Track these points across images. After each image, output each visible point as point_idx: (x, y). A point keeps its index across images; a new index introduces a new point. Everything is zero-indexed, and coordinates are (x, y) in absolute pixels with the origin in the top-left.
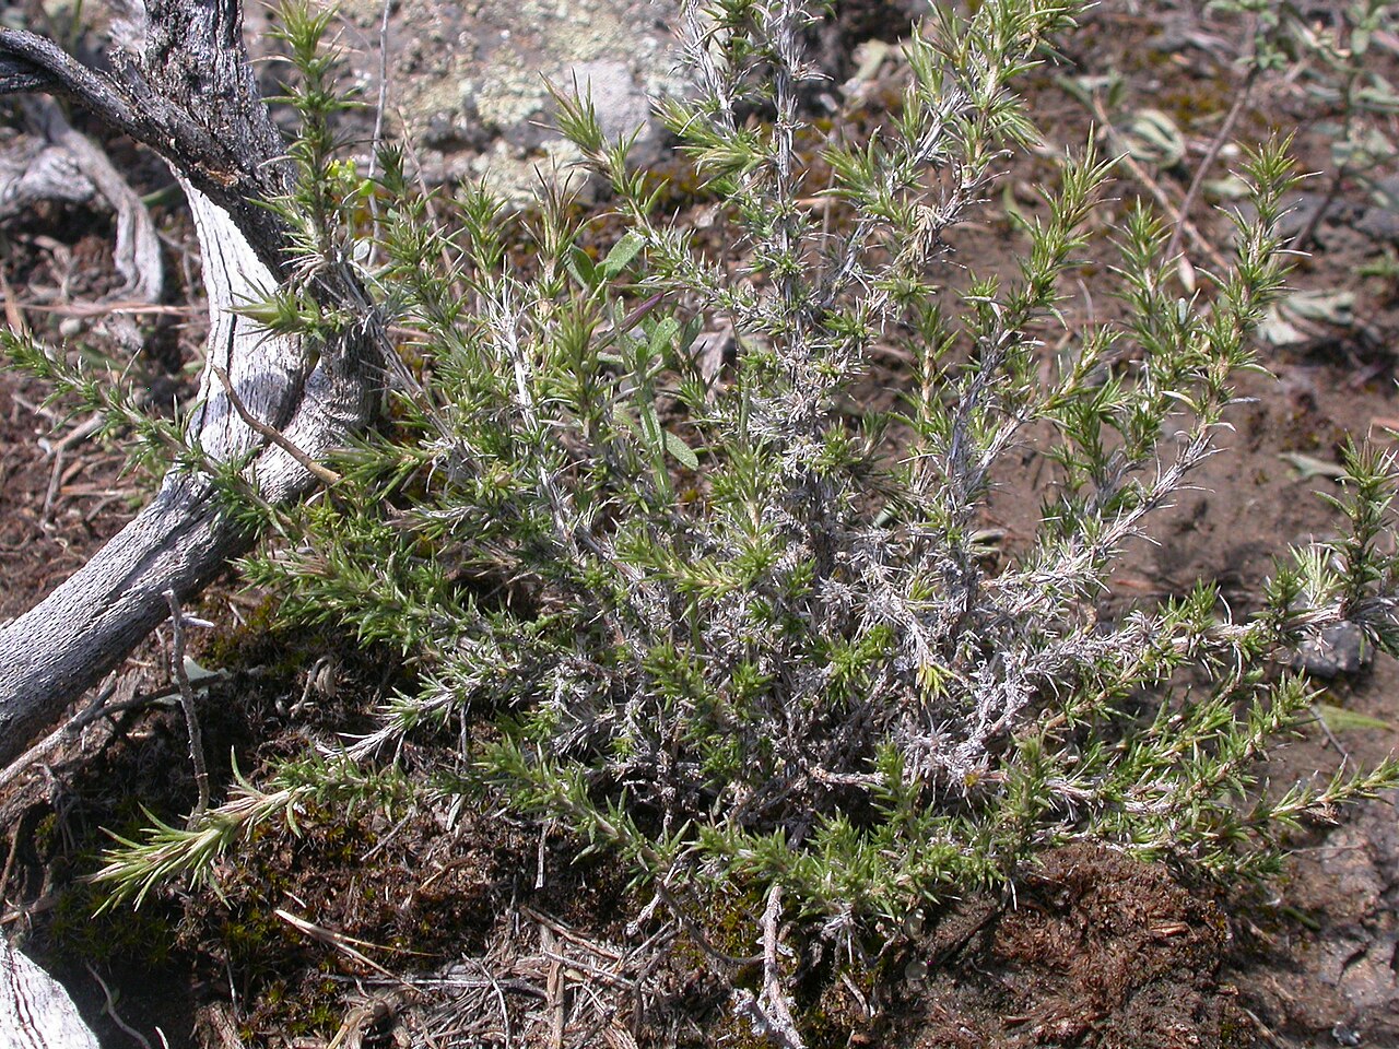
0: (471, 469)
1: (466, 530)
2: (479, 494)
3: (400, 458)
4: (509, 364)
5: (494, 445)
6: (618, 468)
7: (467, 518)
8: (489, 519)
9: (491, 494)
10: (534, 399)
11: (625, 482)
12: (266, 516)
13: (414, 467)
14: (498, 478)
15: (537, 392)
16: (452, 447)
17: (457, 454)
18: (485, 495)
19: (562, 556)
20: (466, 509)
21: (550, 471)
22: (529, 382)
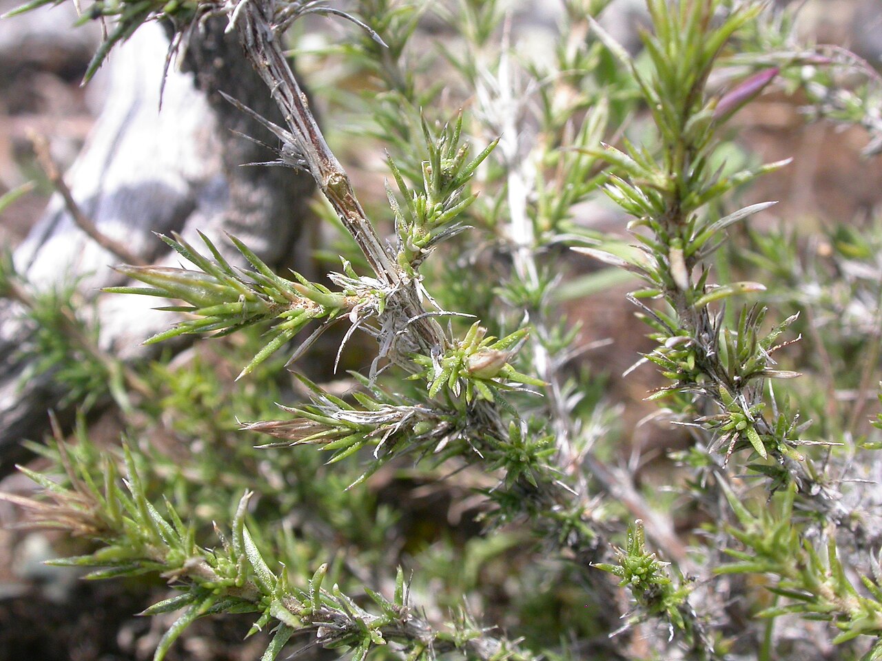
0: (424, 336)
1: (405, 446)
2: (435, 388)
3: (286, 302)
4: (500, 178)
5: (464, 301)
6: (714, 362)
7: (408, 427)
8: (449, 431)
9: (456, 388)
10: (537, 233)
11: (723, 389)
12: (105, 378)
13: (315, 322)
14: (476, 361)
15: (544, 222)
16: (391, 290)
17: (400, 306)
18: (446, 389)
19: (566, 505)
20: (406, 410)
21: (552, 353)
22: (532, 208)
